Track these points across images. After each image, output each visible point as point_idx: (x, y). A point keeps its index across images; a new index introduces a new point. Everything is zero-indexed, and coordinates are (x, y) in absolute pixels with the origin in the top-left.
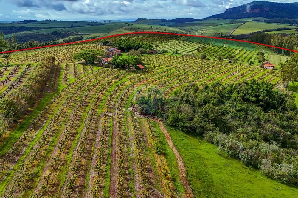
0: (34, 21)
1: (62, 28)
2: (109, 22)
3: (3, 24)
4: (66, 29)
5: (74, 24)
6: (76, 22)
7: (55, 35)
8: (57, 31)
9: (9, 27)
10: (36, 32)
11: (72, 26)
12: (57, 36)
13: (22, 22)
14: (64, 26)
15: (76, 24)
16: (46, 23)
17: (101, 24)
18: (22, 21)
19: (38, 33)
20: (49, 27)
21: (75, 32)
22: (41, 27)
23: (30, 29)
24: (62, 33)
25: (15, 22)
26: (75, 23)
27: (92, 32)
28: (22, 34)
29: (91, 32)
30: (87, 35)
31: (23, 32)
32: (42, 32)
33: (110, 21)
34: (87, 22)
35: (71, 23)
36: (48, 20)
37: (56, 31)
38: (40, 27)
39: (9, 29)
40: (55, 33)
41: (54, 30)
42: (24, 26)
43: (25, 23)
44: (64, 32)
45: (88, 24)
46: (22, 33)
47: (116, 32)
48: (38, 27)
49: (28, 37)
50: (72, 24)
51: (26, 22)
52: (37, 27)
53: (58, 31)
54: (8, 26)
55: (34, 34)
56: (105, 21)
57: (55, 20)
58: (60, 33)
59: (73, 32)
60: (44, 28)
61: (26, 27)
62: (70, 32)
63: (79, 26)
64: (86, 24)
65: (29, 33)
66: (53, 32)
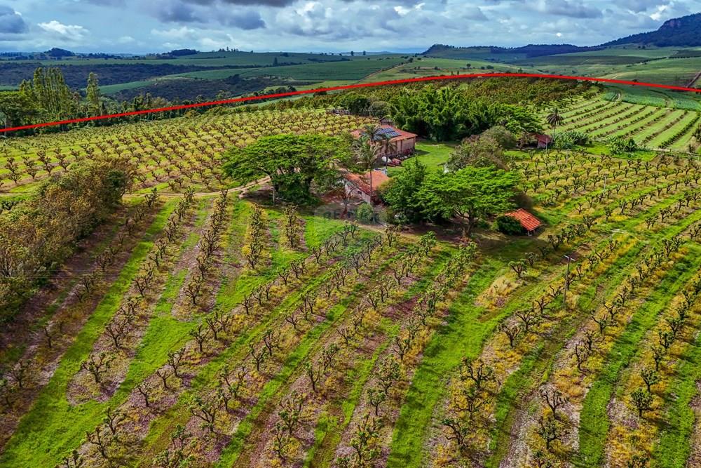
0: (194, 52)
1: (252, 67)
2: (362, 55)
3: (128, 59)
4: (260, 69)
5: (280, 60)
6: (286, 55)
7: (234, 84)
9: (137, 65)
10: (190, 76)
11: (276, 64)
12: (238, 87)
13: (168, 55)
14: (258, 64)
15: (287, 60)
16: (219, 57)
17: (342, 58)
18: (169, 53)
19: (196, 78)
20: (222, 65)
21: (280, 78)
22: (205, 66)
23: (181, 69)
24: (250, 79)
25: (154, 55)
26: (284, 57)
27: (323, 78)
28: (160, 82)
29: (318, 78)
30: (309, 84)
31: (164, 78)
32: (205, 77)
33: (364, 53)
34: (311, 54)
35: (274, 57)
36: (223, 50)
37: (237, 75)
38: (202, 65)
39: (135, 69)
40: (235, 80)
41: (232, 72)
42: (170, 63)
43: (174, 56)
44: (254, 78)
45: (314, 60)
46: (160, 79)
47: (379, 77)
48: (199, 65)
49: (172, 87)
50: (276, 59)
51: (176, 54)
52: (196, 65)
53: (241, 76)
54: (133, 62)
55: (185, 81)
56: (352, 53)
57: (239, 50)
58: (245, 79)
59: (276, 78)
60: (213, 68)
61: (172, 65)
62: (269, 78)
63: (292, 64)
64: (309, 59)
65: (176, 78)
66: (231, 77)
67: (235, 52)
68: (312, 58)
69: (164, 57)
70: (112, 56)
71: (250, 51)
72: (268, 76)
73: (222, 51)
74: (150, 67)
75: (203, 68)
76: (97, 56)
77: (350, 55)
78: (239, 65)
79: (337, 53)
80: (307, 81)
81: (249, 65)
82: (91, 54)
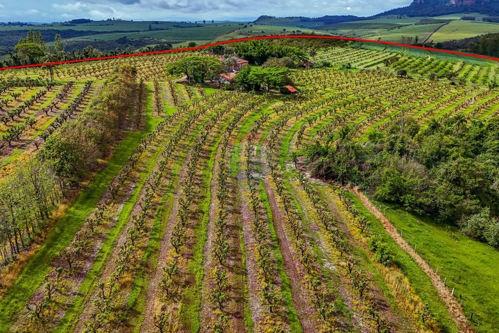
0: (88, 21)
1: (133, 31)
2: (211, 23)
3: (39, 26)
4: (141, 33)
5: (154, 26)
6: (157, 23)
7: (123, 44)
8: (125, 37)
9: (49, 30)
10: (92, 38)
11: (150, 29)
12: (126, 46)
13: (69, 23)
14: (138, 30)
15: (157, 26)
16: (108, 25)
17: (197, 25)
18: (69, 22)
19: (95, 40)
20: (112, 30)
21: (155, 39)
22: (100, 31)
23: (81, 33)
24: (134, 40)
25: (57, 23)
28: (69, 42)
29: (183, 39)
30: (176, 42)
31: (71, 39)
32: (102, 39)
33: (213, 21)
34: (175, 22)
35: (149, 25)
36: (111, 20)
38: (97, 30)
39: (48, 33)
40: (123, 41)
41: (122, 35)
42: (73, 29)
43: (74, 24)
44: (137, 39)
45: (178, 26)
46: (68, 40)
47: (225, 38)
48: (95, 30)
49: (79, 46)
50: (150, 26)
51: (76, 22)
52: (93, 30)
53: (127, 38)
54: (46, 28)
55: (88, 42)
56: (204, 21)
57: (122, 20)
58: (130, 40)
59: (153, 39)
60: (105, 32)
61: (75, 31)
62: (148, 39)
63: (162, 29)
64: (174, 26)
65: (80, 40)
66: (120, 38)
67: (120, 21)
68: (176, 25)
69: (67, 24)
70: (26, 24)
71: (130, 20)
73: (109, 20)
74: (58, 31)
75: (98, 33)
76: (14, 24)
77: (203, 23)
78: (124, 30)
79: (193, 21)
80: (174, 41)
81: (132, 30)
82: (10, 23)
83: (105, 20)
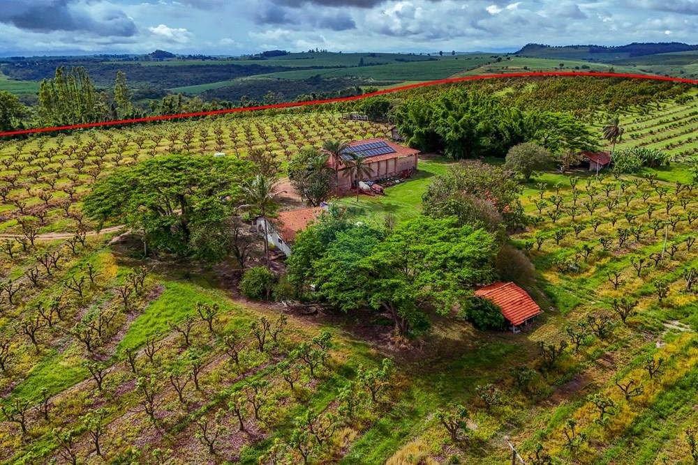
0: (284, 53)
1: (337, 67)
2: (451, 55)
3: (222, 60)
4: (344, 70)
5: (366, 61)
6: (373, 55)
7: (315, 84)
8: (320, 76)
9: (228, 66)
10: (273, 77)
11: (362, 64)
12: (318, 88)
13: (260, 56)
14: (343, 65)
15: (371, 60)
16: (307, 58)
17: (430, 58)
18: (261, 54)
19: (279, 79)
20: (309, 66)
21: (360, 78)
22: (292, 66)
23: (267, 69)
24: (331, 80)
25: (247, 56)
26: (371, 58)
27: (402, 78)
28: (245, 82)
29: (399, 78)
30: (388, 84)
31: (249, 78)
32: (286, 78)
33: (453, 53)
34: (399, 55)
35: (359, 58)
36: (313, 51)
37: (318, 76)
38: (289, 66)
39: (225, 69)
40: (316, 81)
41: (315, 72)
42: (258, 64)
43: (265, 57)
44: (336, 78)
45: (402, 60)
46: (244, 79)
47: (463, 75)
48: (286, 66)
49: (255, 88)
50: (362, 60)
51: (267, 55)
52: (283, 66)
53: (322, 77)
55: (268, 81)
56: (441, 53)
57: (328, 51)
58: (326, 80)
59: (357, 78)
60: (298, 68)
61: (260, 66)
62: (349, 78)
63: (378, 64)
64: (396, 60)
65: (260, 79)
66: (312, 77)
67: (325, 53)
68: (399, 58)
69: (256, 58)
70: (209, 58)
71: (338, 52)
72: (349, 76)
73: (311, 52)
74: (239, 67)
75: (289, 69)
76: (195, 58)
77: (439, 55)
78: (324, 66)
79: (425, 53)
80: (387, 81)
81: (335, 65)
82: (190, 56)
83: (305, 52)
